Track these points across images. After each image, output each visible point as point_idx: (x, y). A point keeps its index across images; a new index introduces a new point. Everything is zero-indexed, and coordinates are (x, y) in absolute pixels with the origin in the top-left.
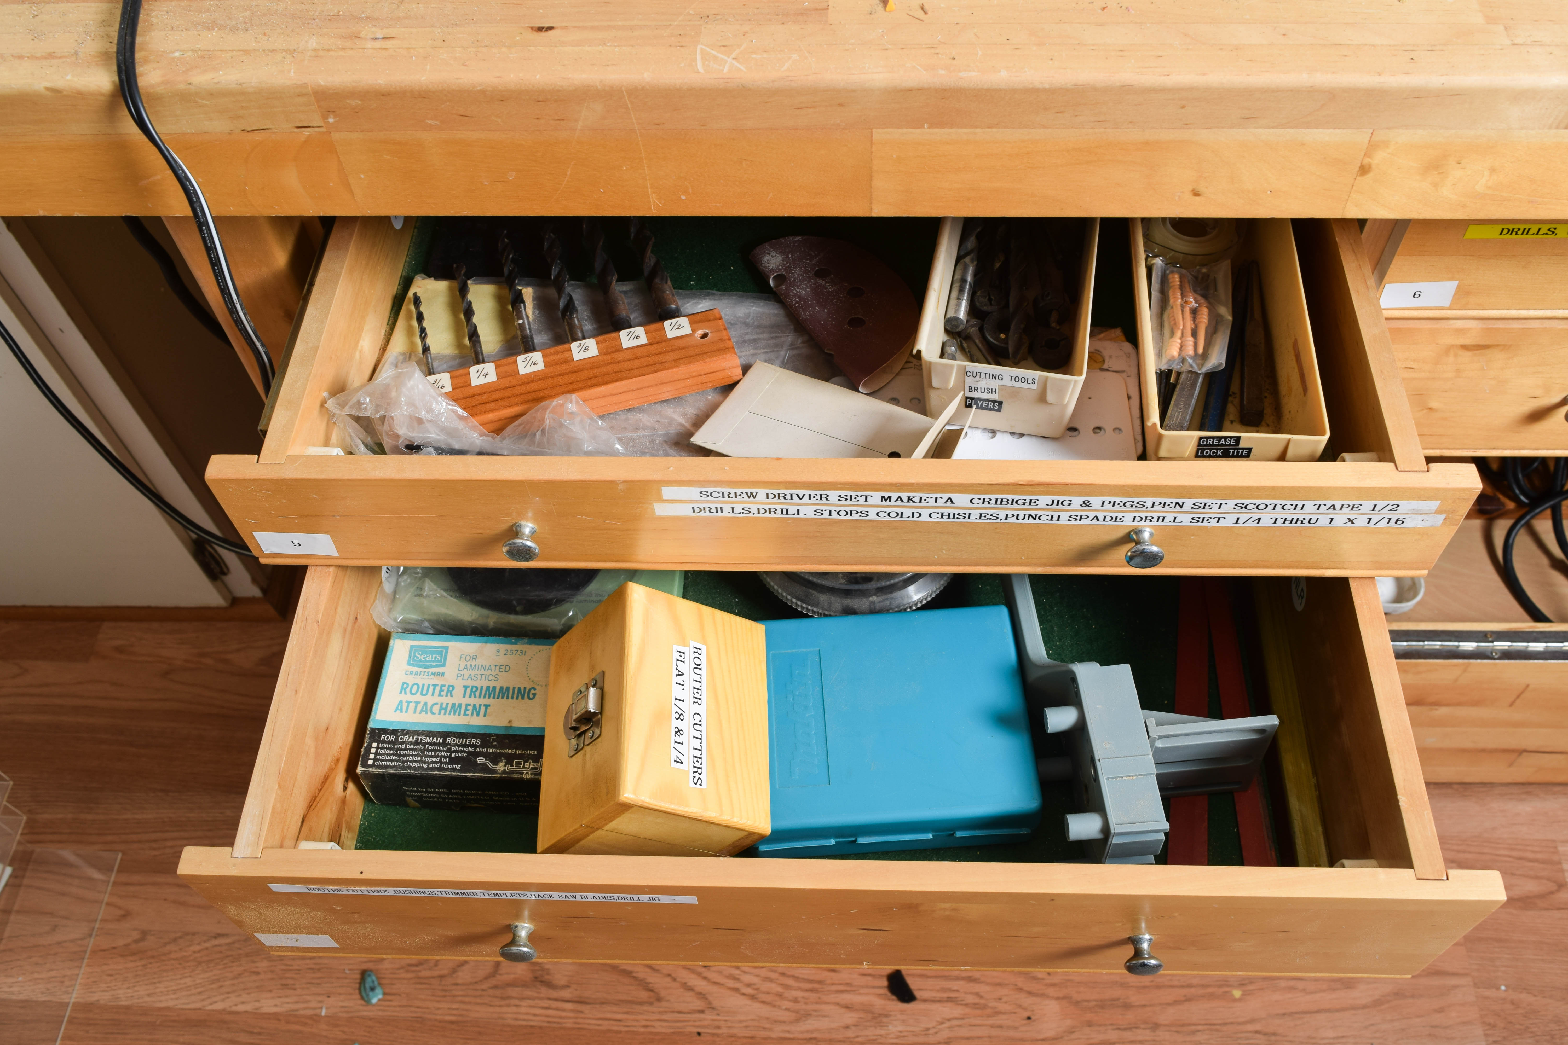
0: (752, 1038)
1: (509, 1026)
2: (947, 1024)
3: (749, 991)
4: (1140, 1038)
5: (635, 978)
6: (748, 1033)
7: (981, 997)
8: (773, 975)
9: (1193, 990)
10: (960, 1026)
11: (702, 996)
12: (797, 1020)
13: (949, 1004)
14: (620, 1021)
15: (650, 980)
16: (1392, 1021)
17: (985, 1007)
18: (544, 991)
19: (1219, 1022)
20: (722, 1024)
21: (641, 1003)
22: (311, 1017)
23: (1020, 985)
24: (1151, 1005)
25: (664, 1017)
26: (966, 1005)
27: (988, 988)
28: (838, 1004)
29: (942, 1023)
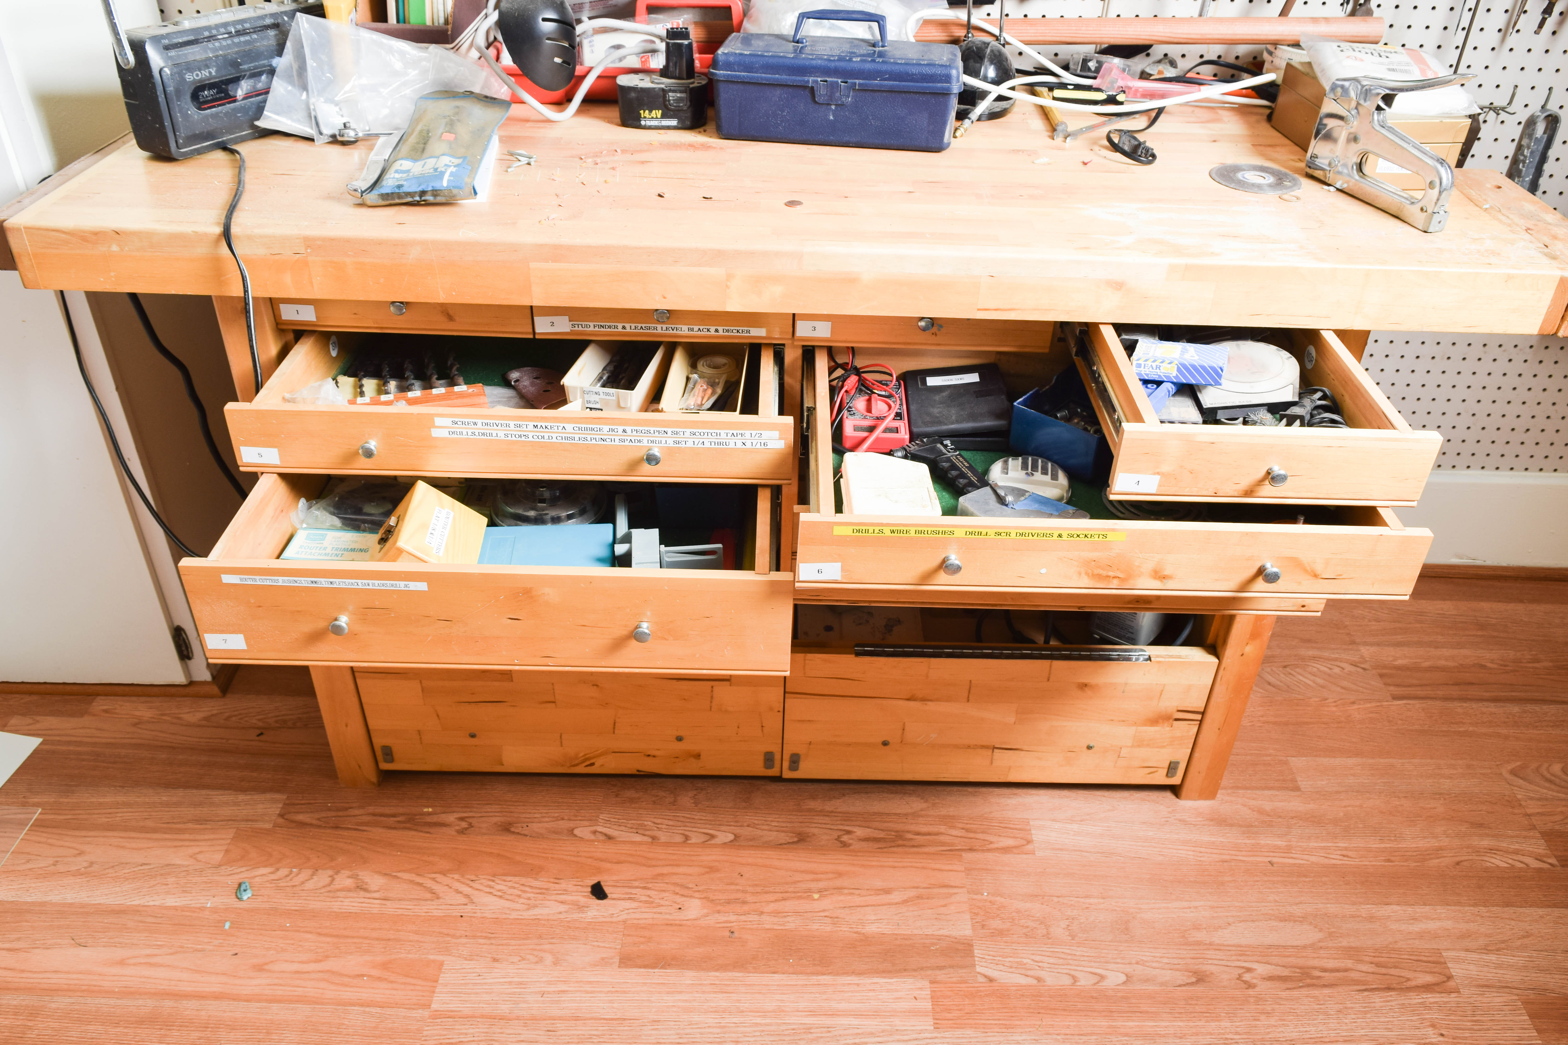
0: (496, 919)
1: (335, 912)
2: (627, 911)
3: (499, 894)
4: (750, 919)
5: (425, 887)
6: (494, 916)
7: (651, 897)
8: (517, 885)
9: (788, 894)
10: (634, 913)
11: (467, 896)
12: (528, 909)
13: (629, 901)
14: (410, 909)
15: (434, 887)
17: (652, 902)
18: (362, 893)
20: (478, 911)
21: (426, 900)
22: (199, 908)
23: (677, 891)
24: (760, 902)
25: (440, 907)
26: (641, 901)
27: (656, 893)
28: (556, 901)
29: (623, 911)
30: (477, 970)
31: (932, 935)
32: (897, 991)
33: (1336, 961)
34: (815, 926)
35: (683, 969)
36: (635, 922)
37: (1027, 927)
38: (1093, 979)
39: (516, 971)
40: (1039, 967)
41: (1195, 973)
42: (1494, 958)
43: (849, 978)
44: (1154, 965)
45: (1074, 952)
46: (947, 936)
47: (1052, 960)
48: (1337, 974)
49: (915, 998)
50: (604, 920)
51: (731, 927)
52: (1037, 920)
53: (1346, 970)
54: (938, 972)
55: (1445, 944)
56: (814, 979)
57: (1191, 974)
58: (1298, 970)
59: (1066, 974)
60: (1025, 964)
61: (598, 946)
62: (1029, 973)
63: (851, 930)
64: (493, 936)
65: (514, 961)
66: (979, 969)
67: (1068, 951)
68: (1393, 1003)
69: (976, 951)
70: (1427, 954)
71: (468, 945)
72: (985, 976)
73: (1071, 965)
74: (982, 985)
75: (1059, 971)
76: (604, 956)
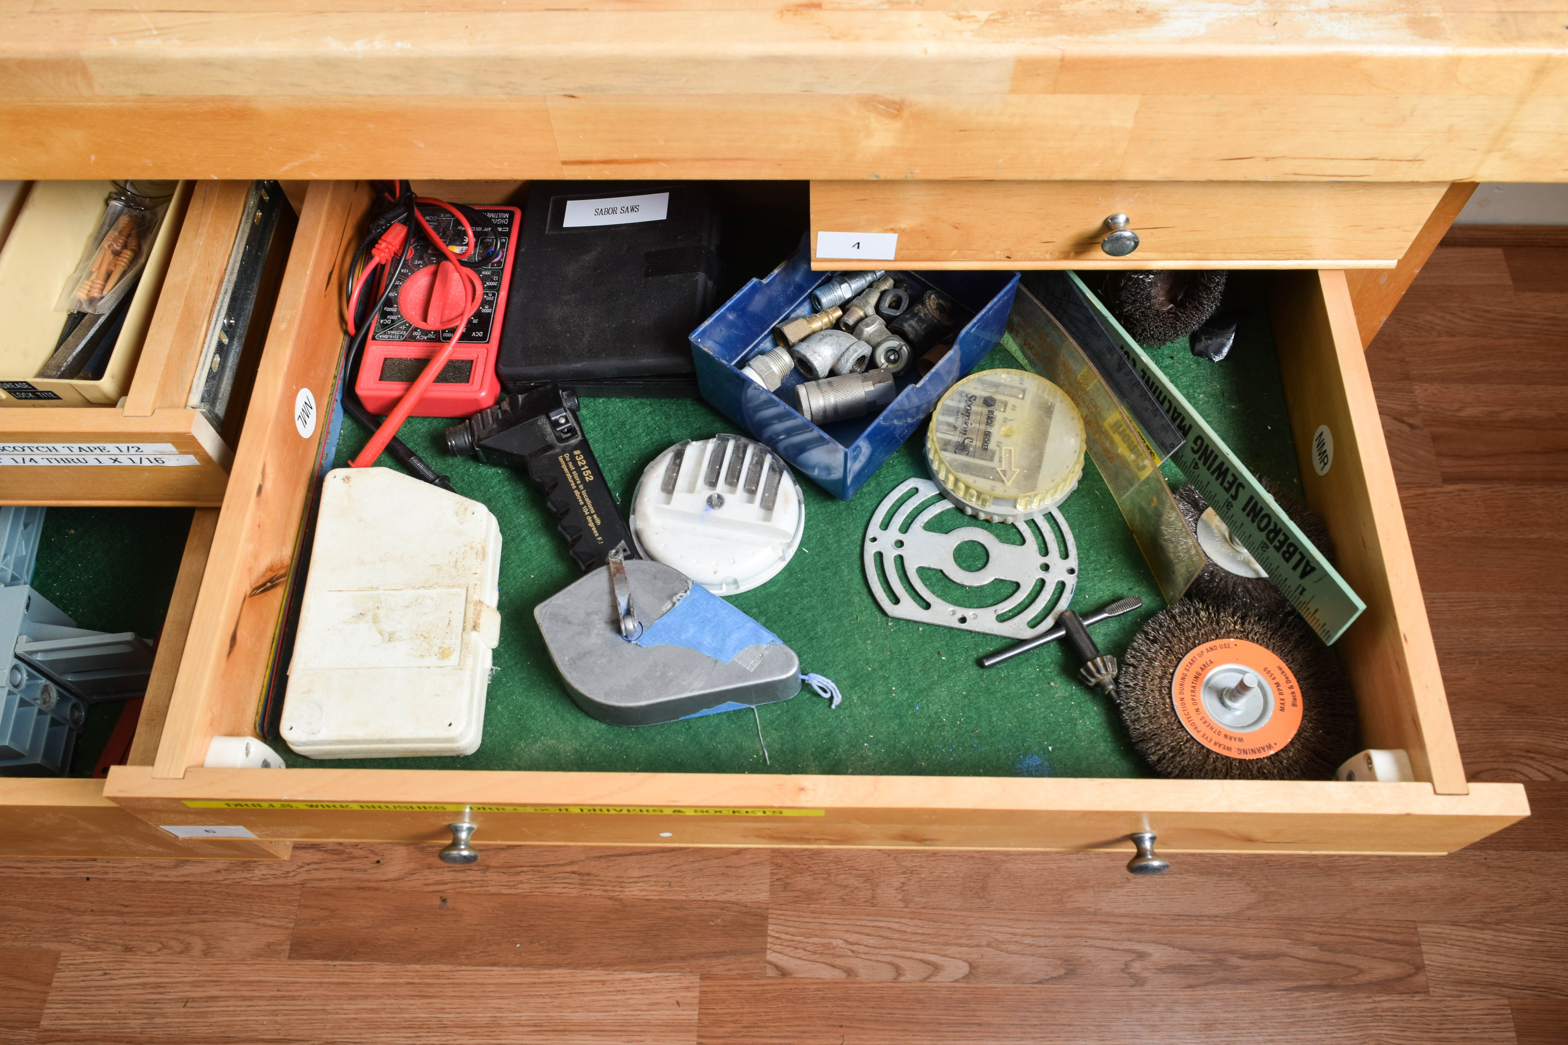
0: (133, 882)
2: (306, 868)
4: (470, 879)
6: (131, 878)
10: (317, 869)
13: (311, 851)
14: (21, 868)
16: (693, 862)
19: (542, 864)
20: (110, 870)
25: (60, 865)
26: (326, 851)
29: (302, 867)
30: (104, 966)
31: (715, 901)
32: (654, 992)
33: (1266, 940)
34: (557, 889)
35: (374, 960)
36: (316, 884)
37: (846, 887)
38: (923, 971)
39: (154, 966)
40: (853, 951)
41: (1065, 961)
42: (1489, 937)
43: (593, 972)
44: (1012, 947)
45: (904, 928)
46: (734, 903)
47: (871, 941)
48: (1262, 963)
49: (678, 1003)
50: (276, 881)
51: (442, 891)
52: (861, 876)
53: (1276, 956)
54: (714, 962)
55: (1425, 912)
56: (548, 974)
57: (1059, 962)
58: (1209, 956)
59: (889, 963)
60: (834, 948)
61: (265, 925)
62: (838, 962)
63: (604, 894)
64: (127, 910)
65: (153, 950)
66: (771, 956)
67: (896, 926)
68: (1330, 1011)
69: (770, 927)
70: (1396, 930)
71: (94, 926)
72: (777, 967)
73: (896, 948)
74: (770, 981)
75: (880, 958)
76: (271, 940)
